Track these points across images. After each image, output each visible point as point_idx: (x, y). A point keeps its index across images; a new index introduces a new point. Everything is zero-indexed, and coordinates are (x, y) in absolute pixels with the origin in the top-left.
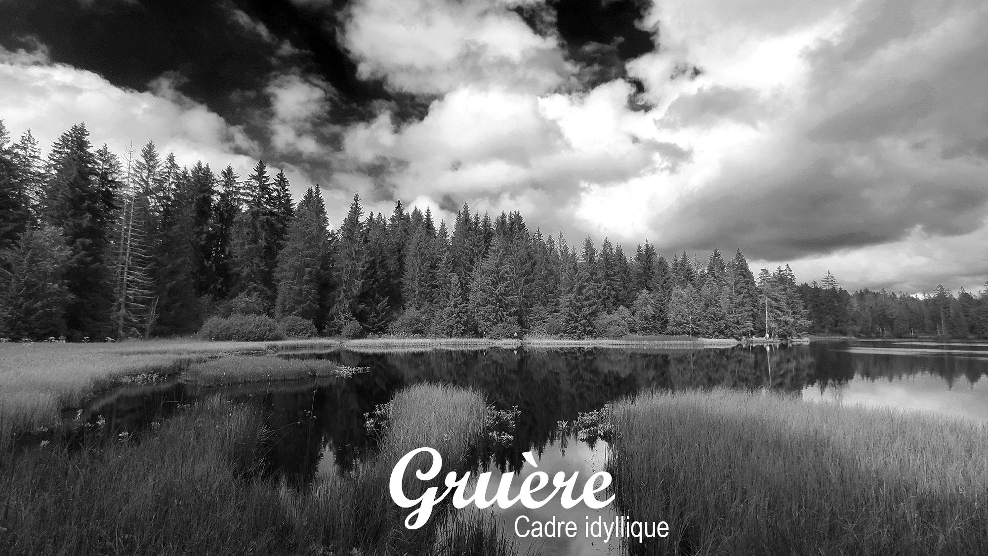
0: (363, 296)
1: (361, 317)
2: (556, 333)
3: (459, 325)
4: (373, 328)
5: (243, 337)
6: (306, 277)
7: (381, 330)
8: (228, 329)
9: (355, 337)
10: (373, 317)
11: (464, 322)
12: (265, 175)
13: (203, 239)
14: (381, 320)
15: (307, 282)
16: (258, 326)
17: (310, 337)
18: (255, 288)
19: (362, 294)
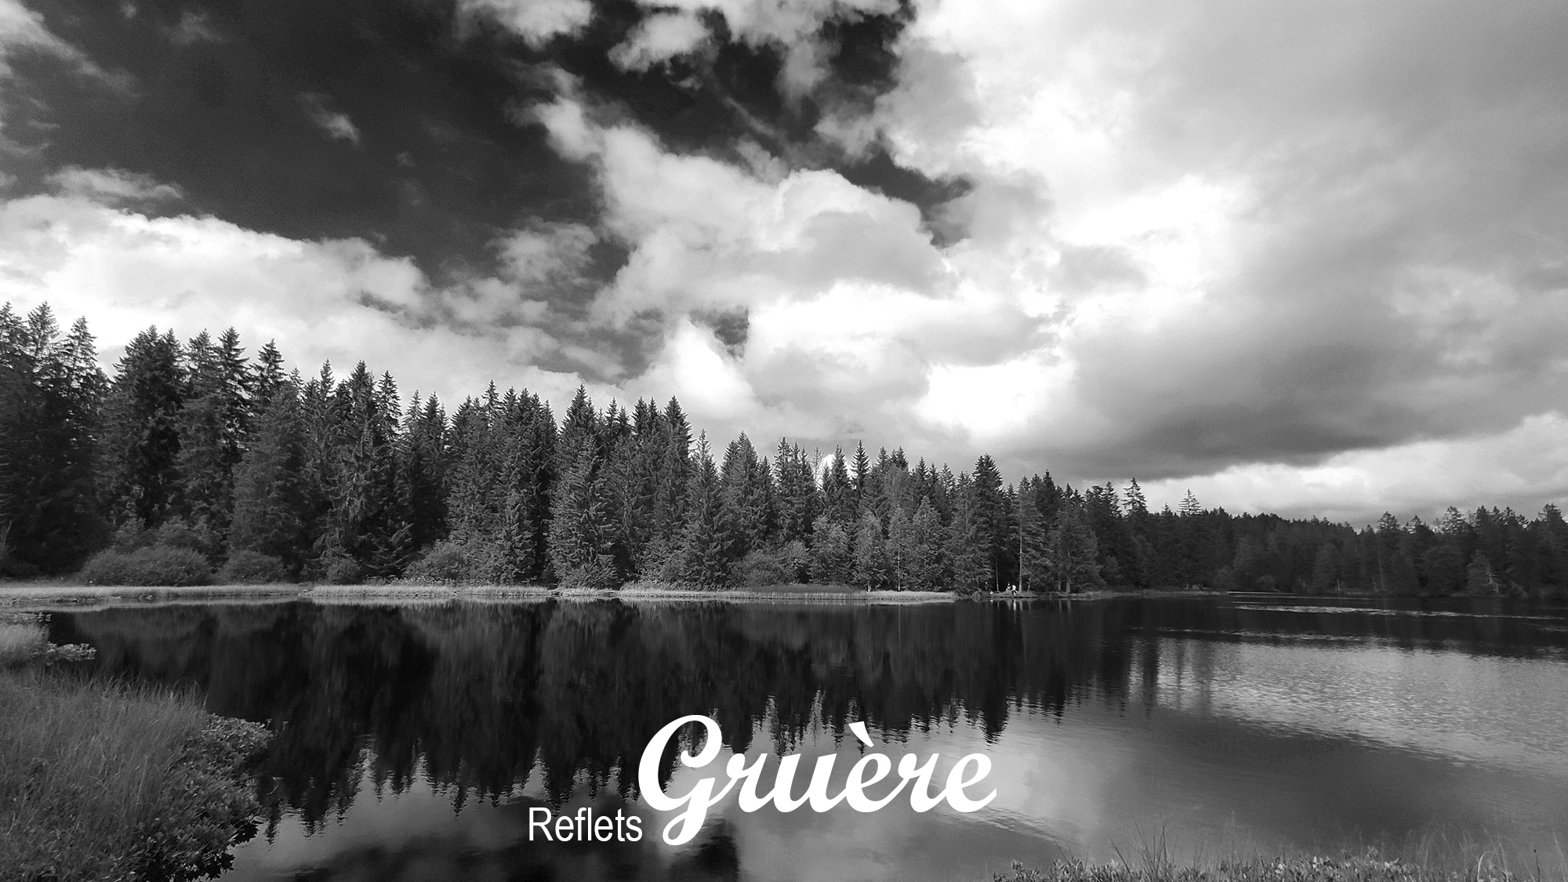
0: (368, 523)
1: (361, 552)
2: (673, 580)
3: (511, 566)
4: (381, 569)
5: (140, 580)
6: (274, 495)
7: (394, 573)
8: (123, 567)
9: (346, 581)
10: (382, 554)
11: (521, 561)
12: (237, 347)
13: (145, 438)
14: (397, 558)
15: (276, 501)
16: (168, 564)
17: (269, 581)
18: (203, 510)
19: (366, 518)
